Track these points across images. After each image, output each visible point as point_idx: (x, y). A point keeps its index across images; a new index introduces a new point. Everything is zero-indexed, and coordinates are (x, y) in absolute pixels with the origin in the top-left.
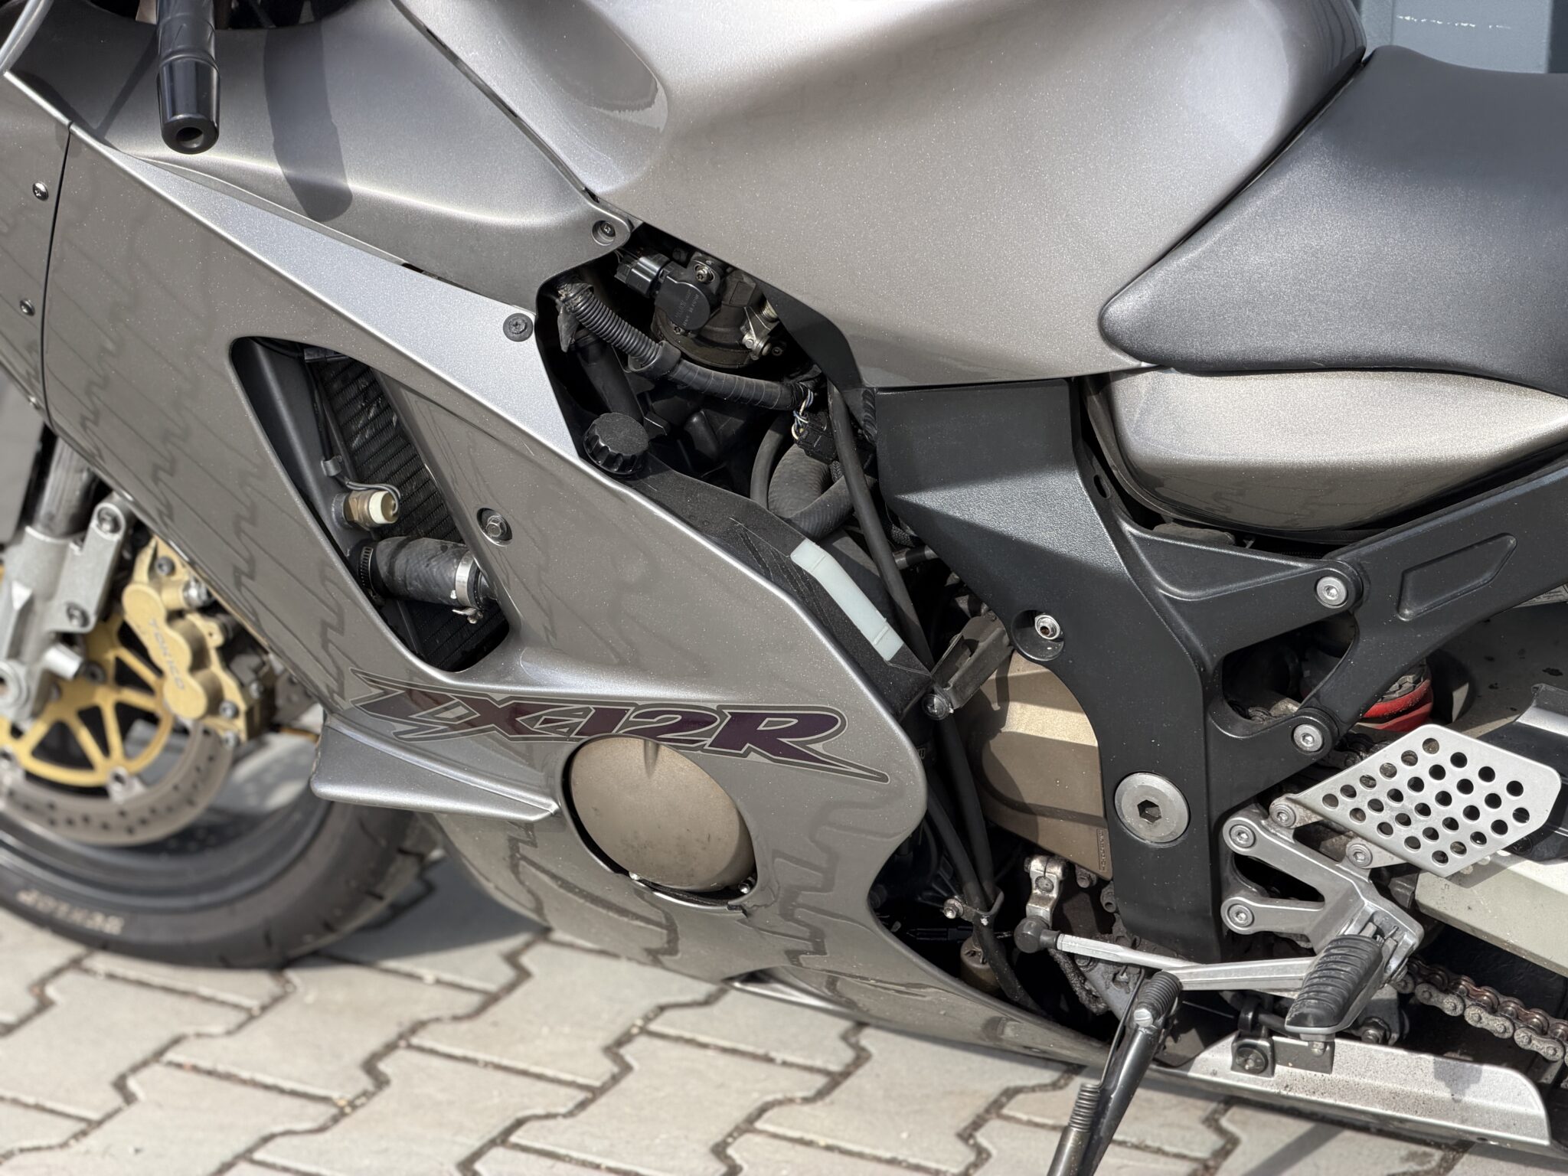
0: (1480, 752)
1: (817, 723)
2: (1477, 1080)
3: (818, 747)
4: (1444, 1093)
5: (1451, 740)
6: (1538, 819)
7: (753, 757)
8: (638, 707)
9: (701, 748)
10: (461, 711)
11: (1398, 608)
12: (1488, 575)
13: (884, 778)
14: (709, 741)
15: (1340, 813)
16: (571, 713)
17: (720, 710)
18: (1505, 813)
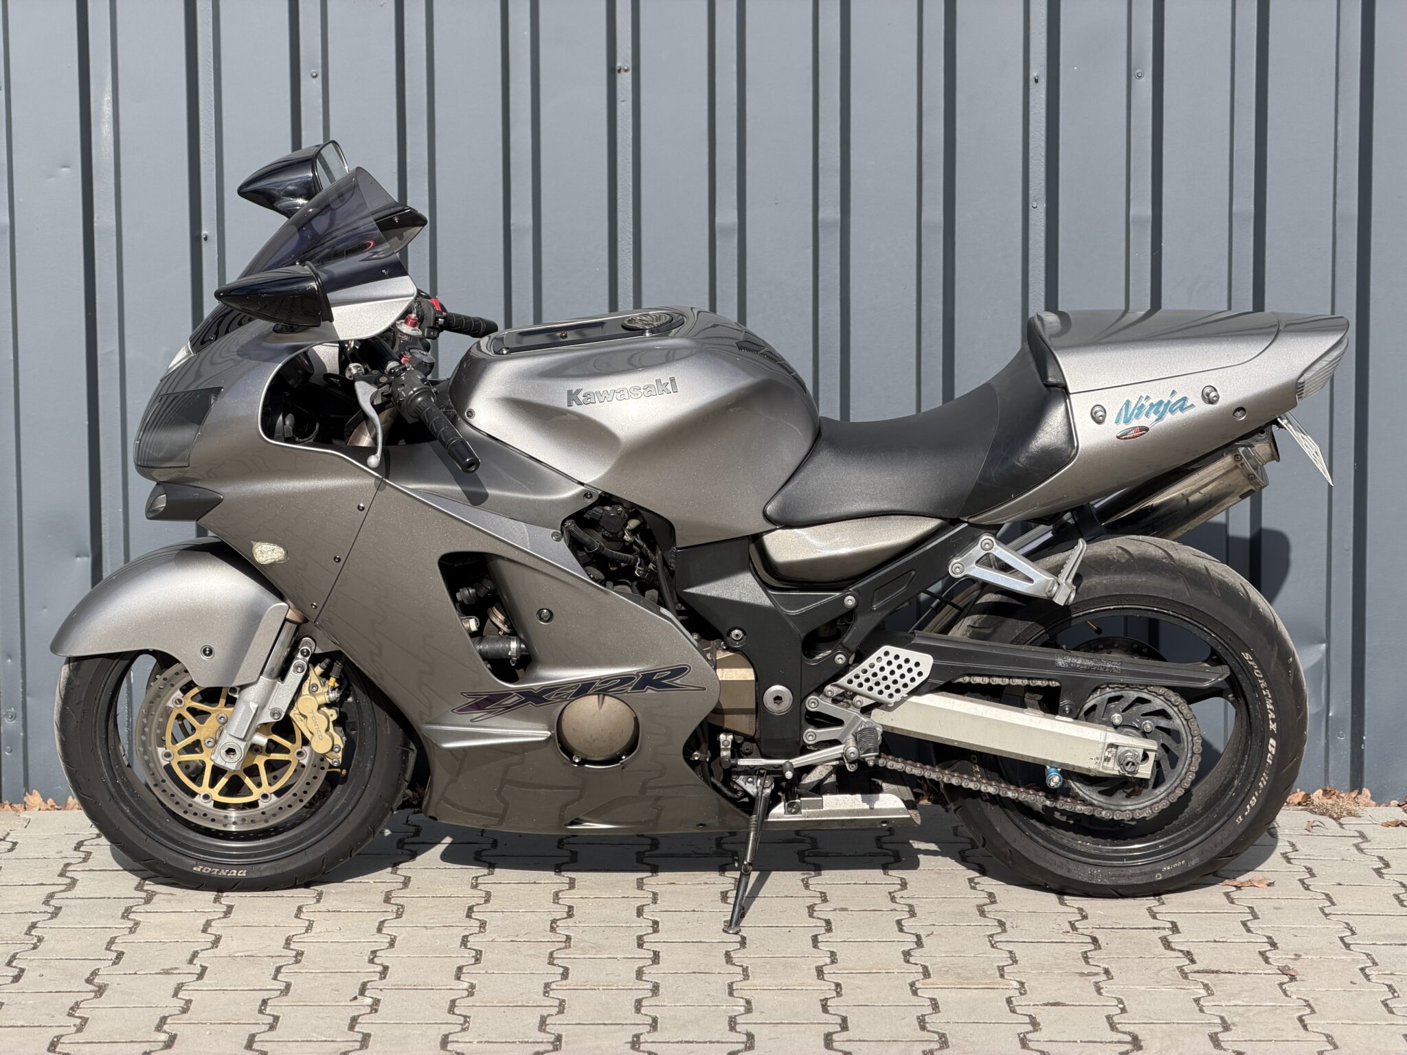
0: (904, 653)
1: (679, 671)
2: (878, 799)
3: (678, 682)
4: (866, 806)
5: (893, 650)
6: (925, 675)
7: (649, 691)
8: (601, 679)
9: (626, 692)
10: (516, 698)
11: (872, 605)
12: (904, 588)
13: (704, 689)
14: (630, 688)
15: (854, 686)
16: (570, 689)
17: (637, 674)
18: (914, 674)
